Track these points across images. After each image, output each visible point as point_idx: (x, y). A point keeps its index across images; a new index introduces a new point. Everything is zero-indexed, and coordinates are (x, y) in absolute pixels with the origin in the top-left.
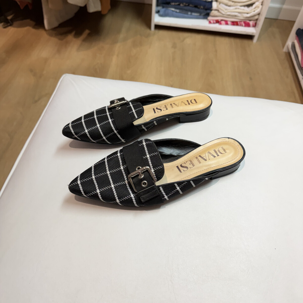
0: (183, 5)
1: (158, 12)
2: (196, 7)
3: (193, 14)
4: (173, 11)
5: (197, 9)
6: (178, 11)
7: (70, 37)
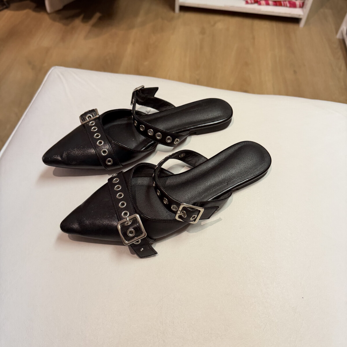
7: (77, 22)
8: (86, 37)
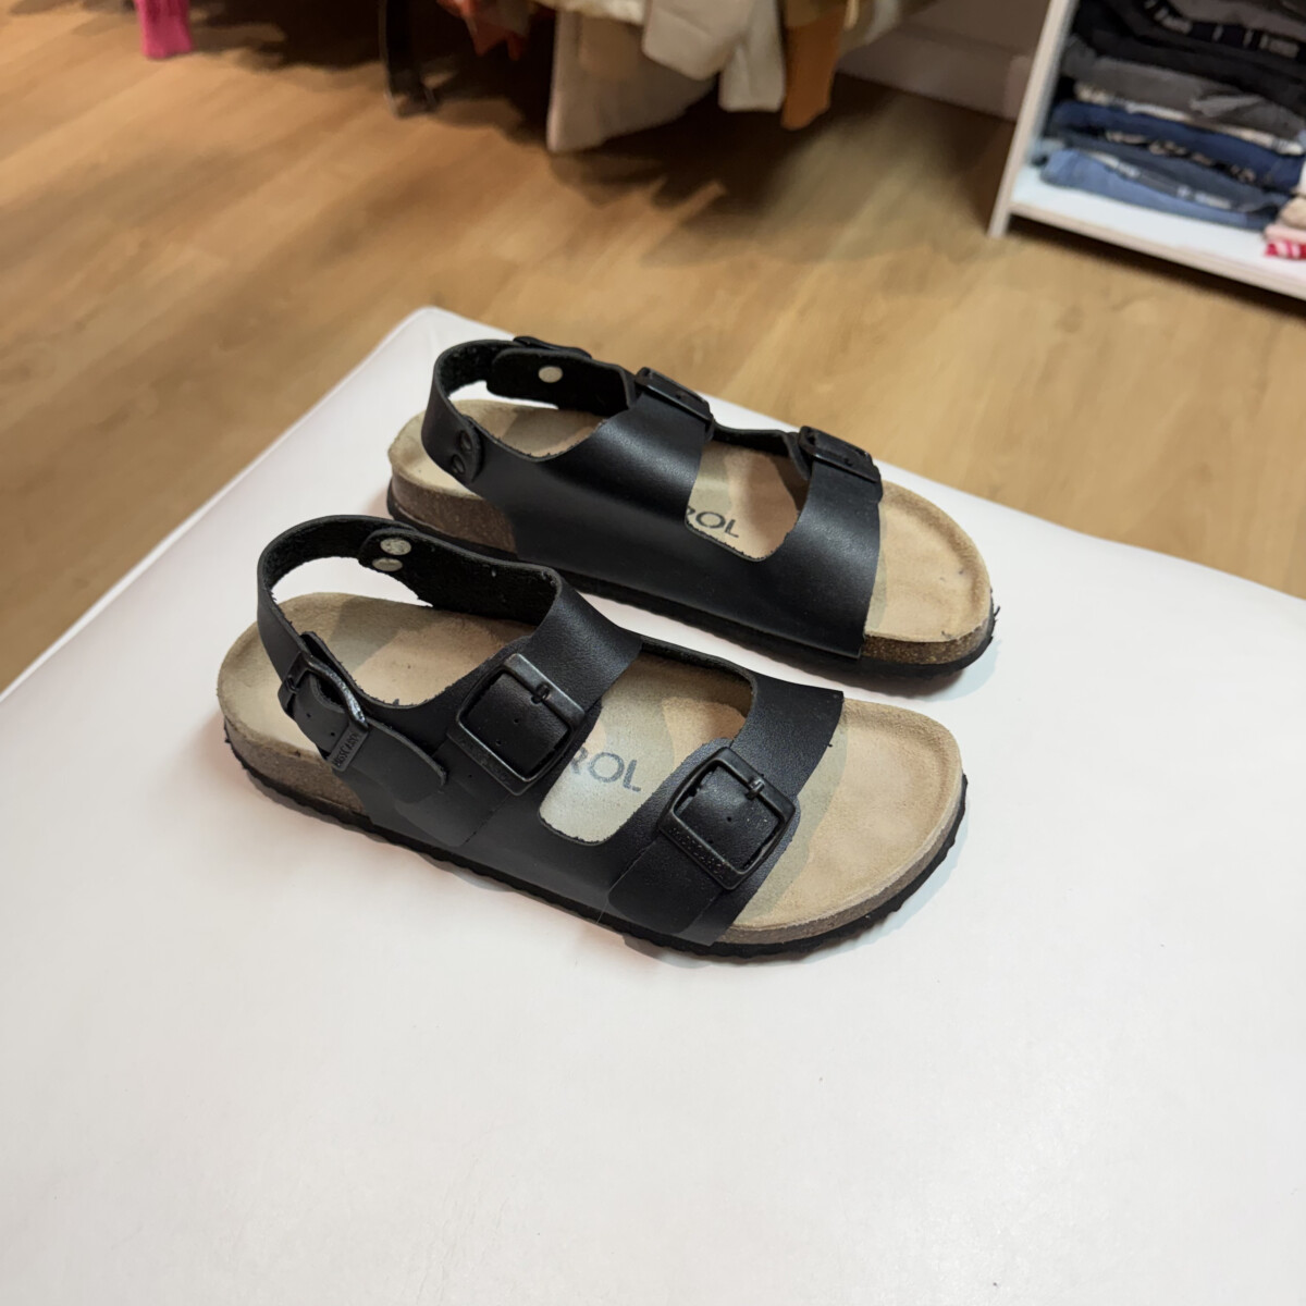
0: (1162, 152)
1: (1041, 161)
2: (1221, 167)
3: (1202, 198)
4: (1109, 169)
5: (1222, 179)
6: (1132, 172)
7: (638, 200)
8: (650, 257)
